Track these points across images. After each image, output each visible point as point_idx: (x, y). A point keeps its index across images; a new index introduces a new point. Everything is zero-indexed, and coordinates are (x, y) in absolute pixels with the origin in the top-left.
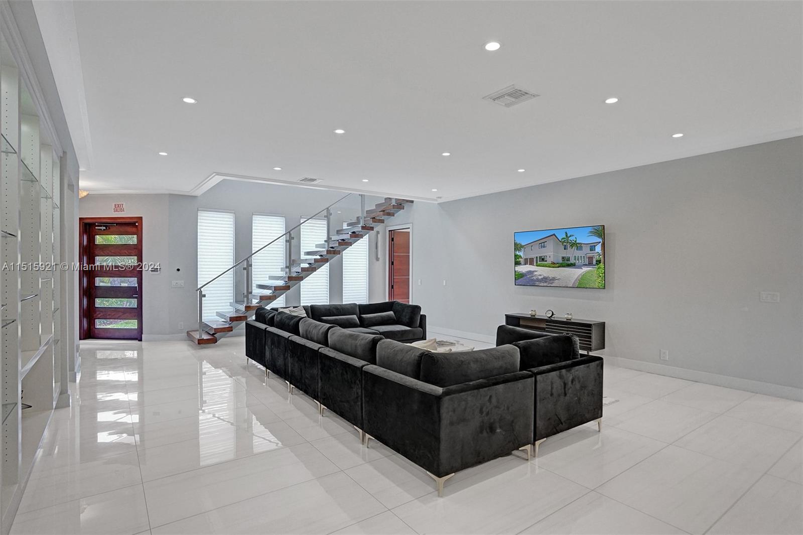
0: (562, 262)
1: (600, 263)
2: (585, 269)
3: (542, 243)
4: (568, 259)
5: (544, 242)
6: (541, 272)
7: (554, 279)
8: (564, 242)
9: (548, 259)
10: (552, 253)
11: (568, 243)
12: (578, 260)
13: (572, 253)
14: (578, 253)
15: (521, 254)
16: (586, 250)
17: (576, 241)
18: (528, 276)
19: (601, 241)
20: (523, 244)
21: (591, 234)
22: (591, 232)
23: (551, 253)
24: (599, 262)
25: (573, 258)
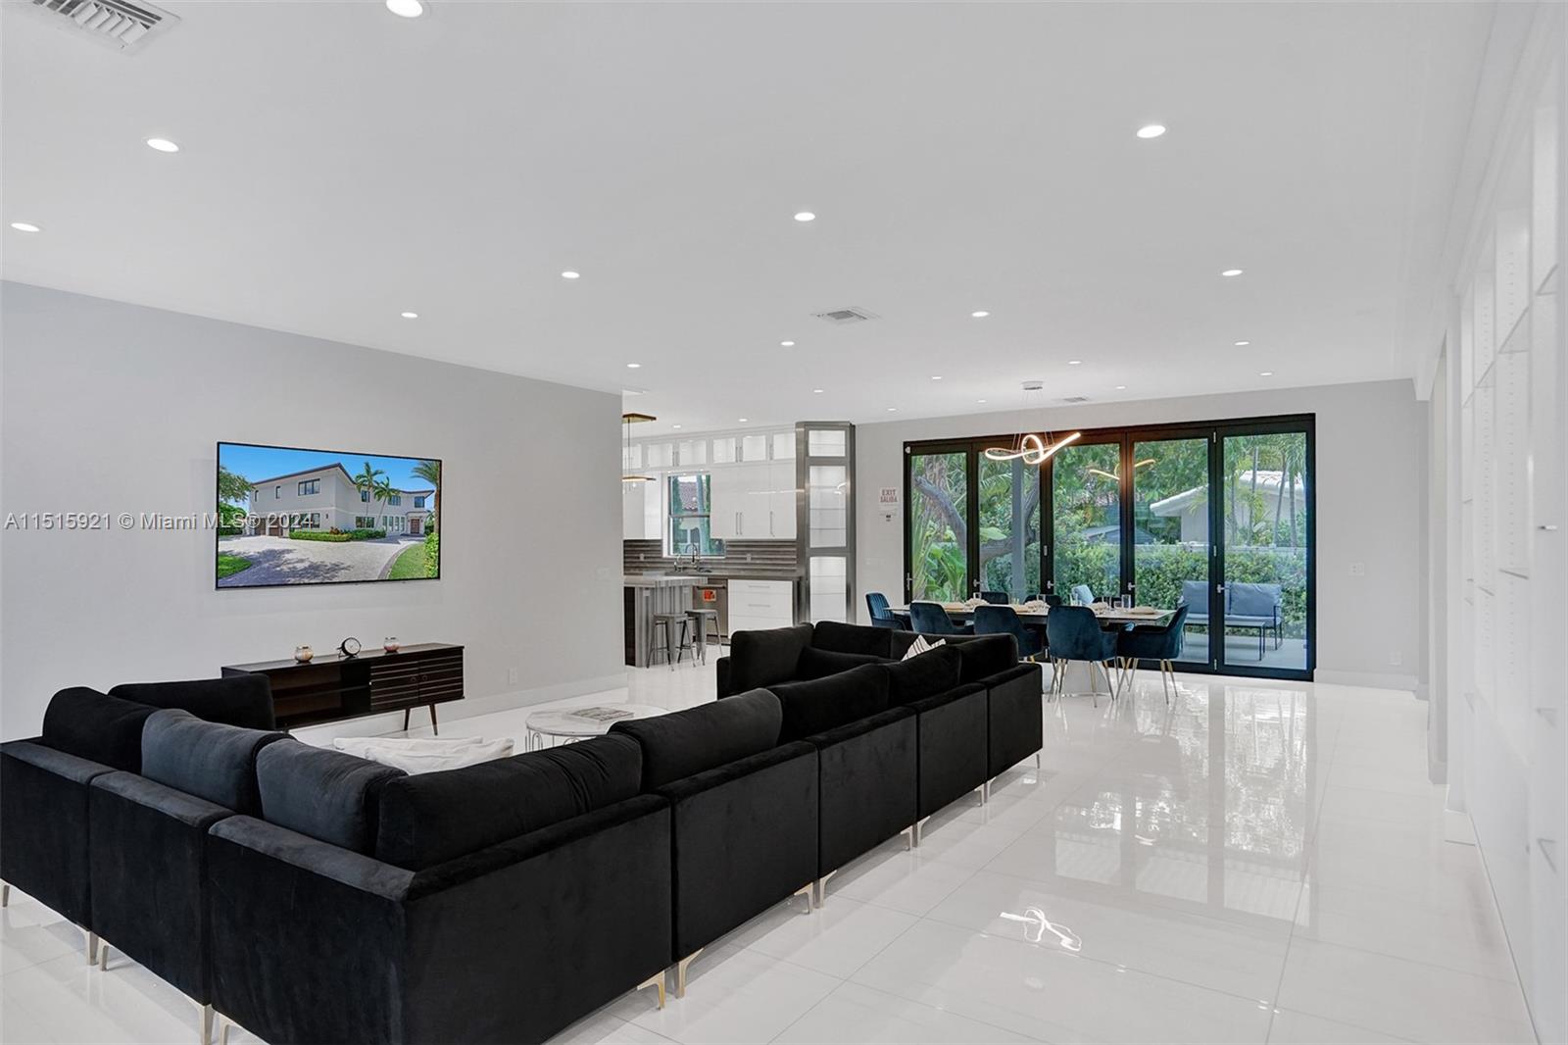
0: (355, 528)
1: (432, 531)
2: (405, 544)
3: (307, 483)
4: (371, 524)
5: (313, 481)
6: (302, 552)
7: (336, 568)
8: (362, 484)
9: (322, 521)
10: (334, 508)
11: (370, 487)
12: (391, 525)
13: (378, 511)
14: (392, 511)
15: (245, 505)
16: (407, 504)
17: (387, 485)
18: (267, 565)
19: (435, 489)
20: (250, 480)
21: (417, 474)
22: (417, 470)
23: (330, 506)
24: (429, 529)
25: (381, 521)
